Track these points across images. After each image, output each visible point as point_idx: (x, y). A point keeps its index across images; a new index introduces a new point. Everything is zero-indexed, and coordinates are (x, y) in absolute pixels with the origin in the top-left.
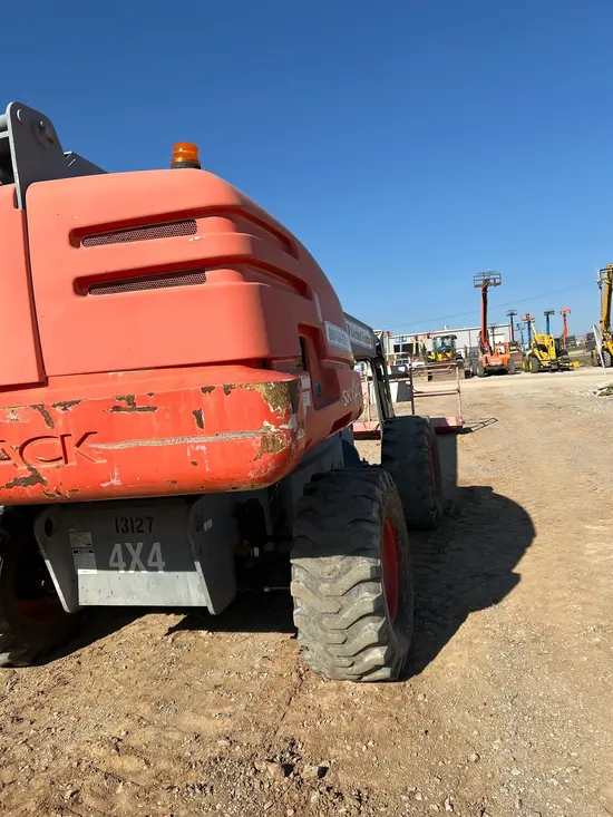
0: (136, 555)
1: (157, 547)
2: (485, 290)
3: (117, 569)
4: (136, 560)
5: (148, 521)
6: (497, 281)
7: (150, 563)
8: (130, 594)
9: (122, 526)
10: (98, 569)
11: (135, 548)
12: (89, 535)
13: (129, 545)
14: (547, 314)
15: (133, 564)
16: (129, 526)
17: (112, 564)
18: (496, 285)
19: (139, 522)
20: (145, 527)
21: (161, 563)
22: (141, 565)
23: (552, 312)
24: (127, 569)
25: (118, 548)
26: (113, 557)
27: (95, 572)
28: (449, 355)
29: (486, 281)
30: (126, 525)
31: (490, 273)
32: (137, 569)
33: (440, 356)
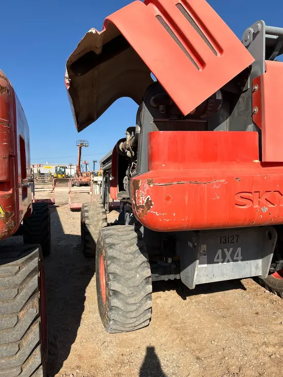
0: (228, 254)
1: (239, 250)
2: (80, 148)
3: (218, 263)
4: (228, 257)
5: (237, 237)
6: (87, 145)
7: (235, 258)
8: (223, 275)
9: (223, 240)
10: (208, 264)
11: (228, 252)
12: (205, 246)
13: (225, 250)
14: (94, 162)
15: (226, 260)
16: (227, 240)
17: (215, 260)
18: (86, 146)
19: (232, 238)
20: (235, 240)
21: (240, 257)
22: (230, 259)
23: (96, 161)
24: (223, 262)
25: (220, 252)
26: (216, 257)
27: (206, 265)
28: (63, 175)
29: (82, 144)
30: (225, 240)
31: (84, 141)
32: (228, 261)
33: (59, 176)
